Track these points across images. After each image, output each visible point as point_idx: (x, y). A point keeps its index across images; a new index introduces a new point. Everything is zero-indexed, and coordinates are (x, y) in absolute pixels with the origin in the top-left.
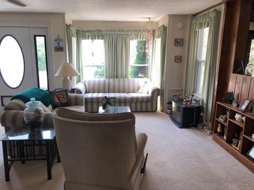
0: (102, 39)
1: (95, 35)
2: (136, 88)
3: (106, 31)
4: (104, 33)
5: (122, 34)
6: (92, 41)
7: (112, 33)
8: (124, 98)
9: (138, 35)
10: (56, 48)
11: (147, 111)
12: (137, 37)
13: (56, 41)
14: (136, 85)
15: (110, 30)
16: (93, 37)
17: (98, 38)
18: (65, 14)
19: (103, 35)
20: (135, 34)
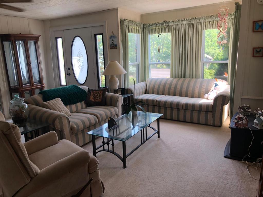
0: (169, 31)
1: (161, 28)
2: (203, 92)
3: (173, 22)
4: (171, 24)
5: (193, 23)
6: (159, 35)
7: (181, 23)
8: (176, 103)
9: (213, 23)
10: (111, 45)
11: (206, 124)
12: (213, 24)
14: (204, 88)
15: (178, 20)
16: (160, 30)
17: (165, 31)
18: (118, 9)
19: (170, 27)
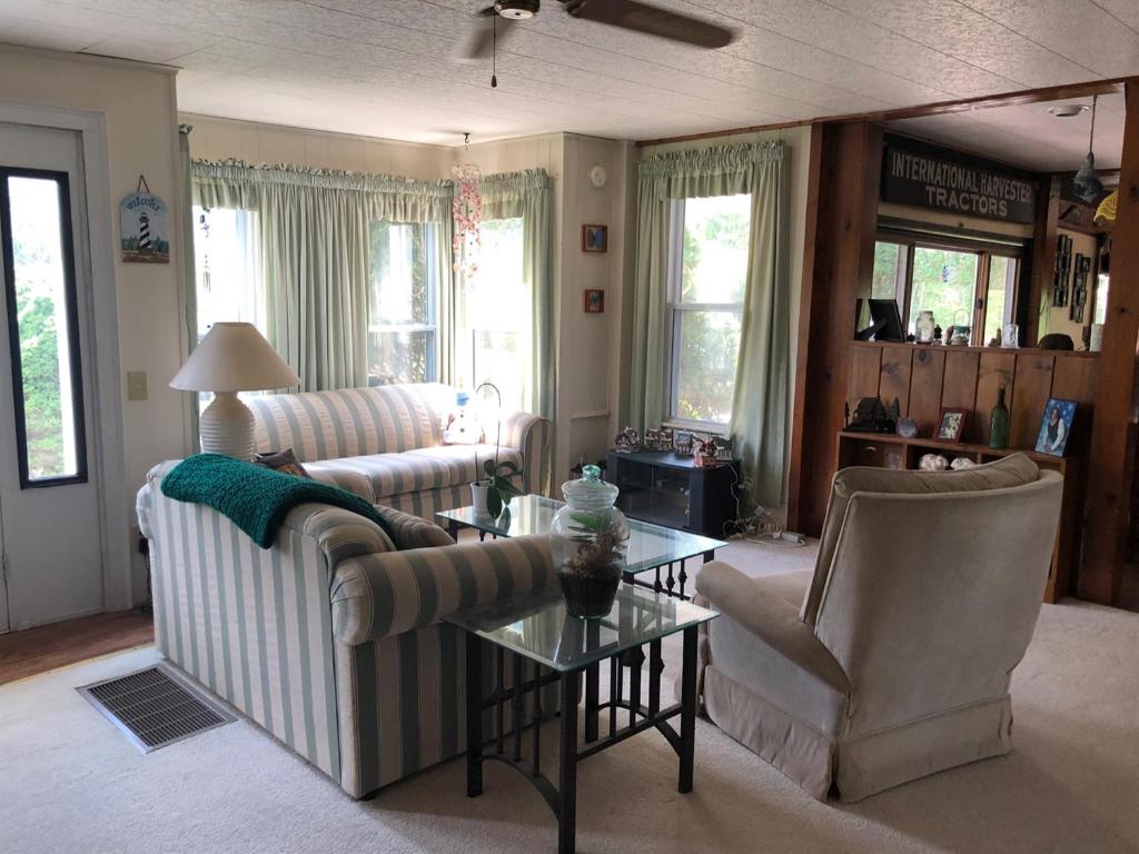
0: (250, 206)
1: (216, 186)
2: (425, 425)
3: (265, 169)
4: (257, 177)
5: (335, 190)
7: (295, 180)
8: (431, 472)
9: (395, 200)
10: (127, 245)
13: (130, 206)
14: (423, 414)
15: (285, 166)
16: (210, 190)
17: (235, 199)
18: (176, 72)
19: (254, 188)
20: (385, 194)
